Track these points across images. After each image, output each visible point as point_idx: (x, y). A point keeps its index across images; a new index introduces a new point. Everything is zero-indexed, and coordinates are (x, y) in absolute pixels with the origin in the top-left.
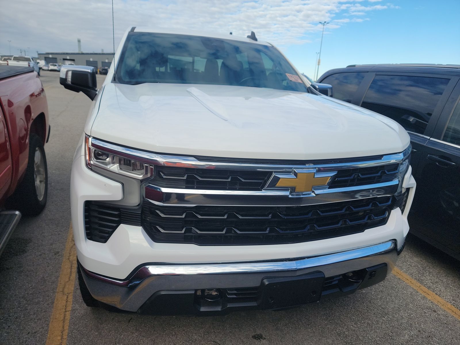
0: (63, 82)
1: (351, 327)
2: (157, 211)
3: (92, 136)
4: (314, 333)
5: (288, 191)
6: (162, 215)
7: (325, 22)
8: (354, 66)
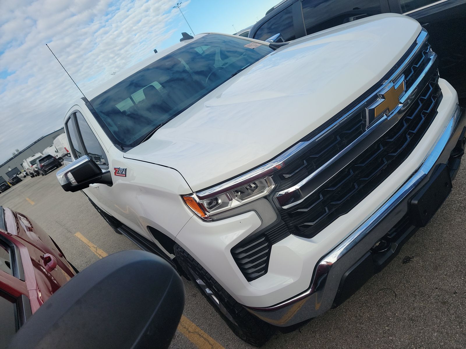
0: (68, 187)
1: (460, 199)
2: (299, 210)
3: (194, 192)
4: (441, 224)
5: (384, 116)
6: (306, 210)
7: (178, 4)
8: (273, 9)
